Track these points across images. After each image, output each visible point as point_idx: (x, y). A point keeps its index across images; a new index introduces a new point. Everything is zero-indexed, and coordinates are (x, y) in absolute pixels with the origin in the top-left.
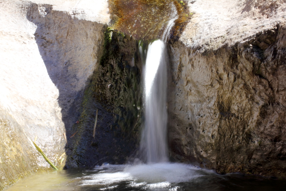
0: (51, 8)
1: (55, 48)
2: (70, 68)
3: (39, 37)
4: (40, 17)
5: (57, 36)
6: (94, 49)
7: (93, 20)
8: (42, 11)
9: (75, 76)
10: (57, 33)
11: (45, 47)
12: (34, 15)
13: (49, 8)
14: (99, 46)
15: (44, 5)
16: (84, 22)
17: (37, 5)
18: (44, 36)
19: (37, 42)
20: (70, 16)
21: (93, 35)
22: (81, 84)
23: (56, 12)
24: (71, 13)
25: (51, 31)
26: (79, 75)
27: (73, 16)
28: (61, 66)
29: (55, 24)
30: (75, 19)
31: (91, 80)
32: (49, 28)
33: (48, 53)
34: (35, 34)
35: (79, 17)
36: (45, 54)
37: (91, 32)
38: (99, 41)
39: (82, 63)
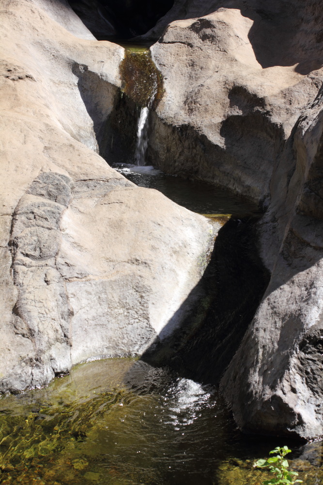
0: (87, 68)
1: (89, 93)
2: (98, 107)
3: (81, 86)
4: (80, 72)
5: (91, 86)
6: (112, 99)
7: (112, 83)
8: (81, 69)
9: (101, 113)
10: (90, 85)
11: (84, 92)
12: (77, 70)
13: (86, 68)
14: (115, 99)
15: (82, 65)
16: (107, 82)
17: (78, 64)
18: (83, 85)
19: (79, 89)
20: (99, 77)
21: (112, 91)
22: (104, 118)
23: (90, 72)
24: (99, 75)
25: (87, 83)
26: (103, 112)
27: (100, 77)
28: (93, 105)
29: (89, 79)
30: (102, 79)
31: (109, 116)
32: (86, 80)
33: (85, 96)
34: (78, 84)
35: (104, 78)
36: (84, 97)
37: (111, 90)
38: (115, 96)
39: (105, 105)
